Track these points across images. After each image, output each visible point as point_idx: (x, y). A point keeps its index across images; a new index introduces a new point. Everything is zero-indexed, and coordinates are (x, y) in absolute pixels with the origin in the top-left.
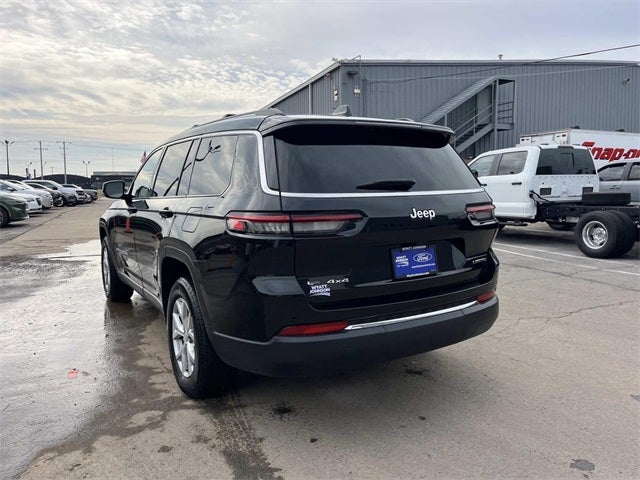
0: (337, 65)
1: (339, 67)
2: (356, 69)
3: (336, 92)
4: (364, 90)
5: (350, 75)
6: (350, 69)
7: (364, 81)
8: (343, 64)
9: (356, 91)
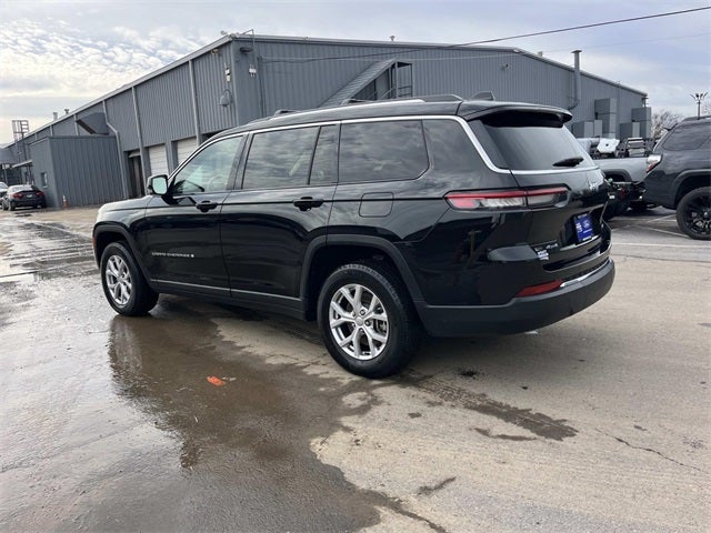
0: (228, 40)
1: (230, 42)
2: (248, 46)
3: (228, 72)
4: (259, 70)
5: (243, 51)
6: (242, 45)
7: (259, 59)
8: (235, 39)
9: (251, 71)
